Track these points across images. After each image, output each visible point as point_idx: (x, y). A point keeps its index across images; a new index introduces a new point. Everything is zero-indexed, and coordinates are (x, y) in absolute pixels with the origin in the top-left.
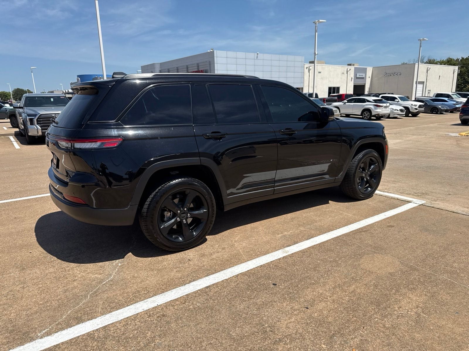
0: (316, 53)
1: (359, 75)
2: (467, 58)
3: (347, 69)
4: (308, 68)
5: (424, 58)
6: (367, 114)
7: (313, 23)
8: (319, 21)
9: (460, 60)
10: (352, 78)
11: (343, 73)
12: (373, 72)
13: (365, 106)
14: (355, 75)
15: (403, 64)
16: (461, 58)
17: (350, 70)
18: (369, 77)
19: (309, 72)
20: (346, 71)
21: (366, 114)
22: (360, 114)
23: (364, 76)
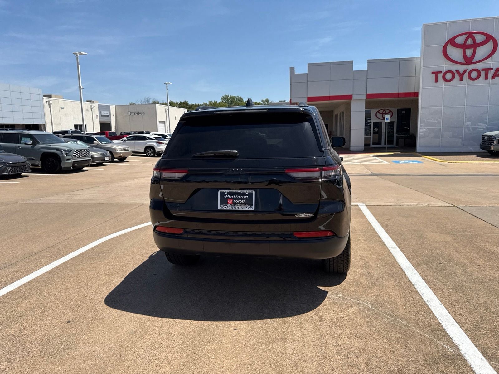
0: (82, 87)
1: (104, 113)
2: (184, 102)
3: (91, 106)
4: (48, 102)
5: (150, 99)
6: (151, 151)
7: (73, 53)
8: (81, 53)
9: (179, 104)
10: (97, 115)
11: (88, 110)
12: (117, 110)
13: (147, 143)
14: (100, 113)
15: (131, 104)
16: (179, 102)
17: (94, 107)
18: (114, 115)
19: (50, 107)
20: (90, 108)
21: (149, 151)
22: (143, 151)
23: (108, 114)
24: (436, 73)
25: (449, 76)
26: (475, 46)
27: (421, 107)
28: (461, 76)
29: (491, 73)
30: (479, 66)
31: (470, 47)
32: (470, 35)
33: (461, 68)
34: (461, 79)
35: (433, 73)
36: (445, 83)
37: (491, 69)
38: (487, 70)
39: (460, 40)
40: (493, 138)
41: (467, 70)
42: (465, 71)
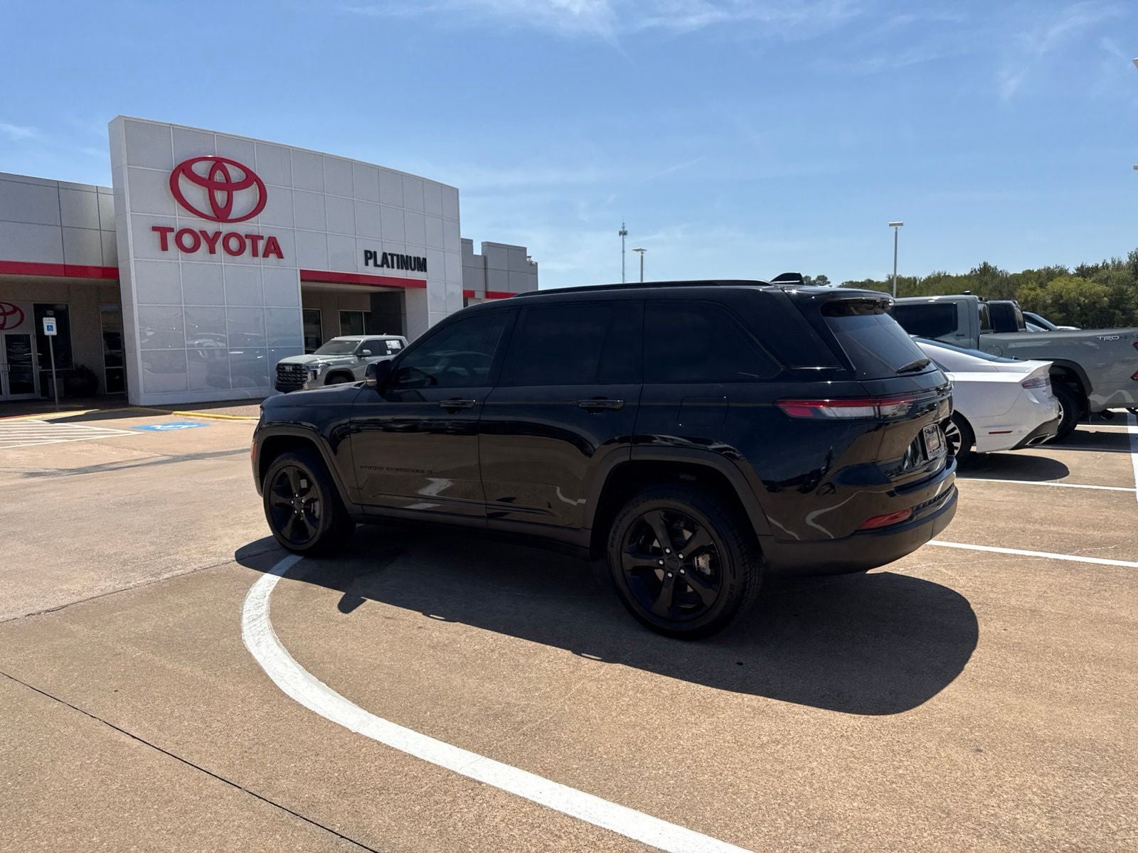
24: (163, 231)
25: (188, 240)
26: (230, 187)
27: (138, 303)
28: (212, 242)
29: (261, 245)
30: (243, 228)
31: (220, 187)
32: (219, 163)
33: (211, 227)
34: (212, 251)
35: (155, 229)
36: (181, 254)
37: (262, 238)
38: (255, 239)
39: (201, 169)
40: (304, 370)
41: (221, 233)
42: (218, 234)
